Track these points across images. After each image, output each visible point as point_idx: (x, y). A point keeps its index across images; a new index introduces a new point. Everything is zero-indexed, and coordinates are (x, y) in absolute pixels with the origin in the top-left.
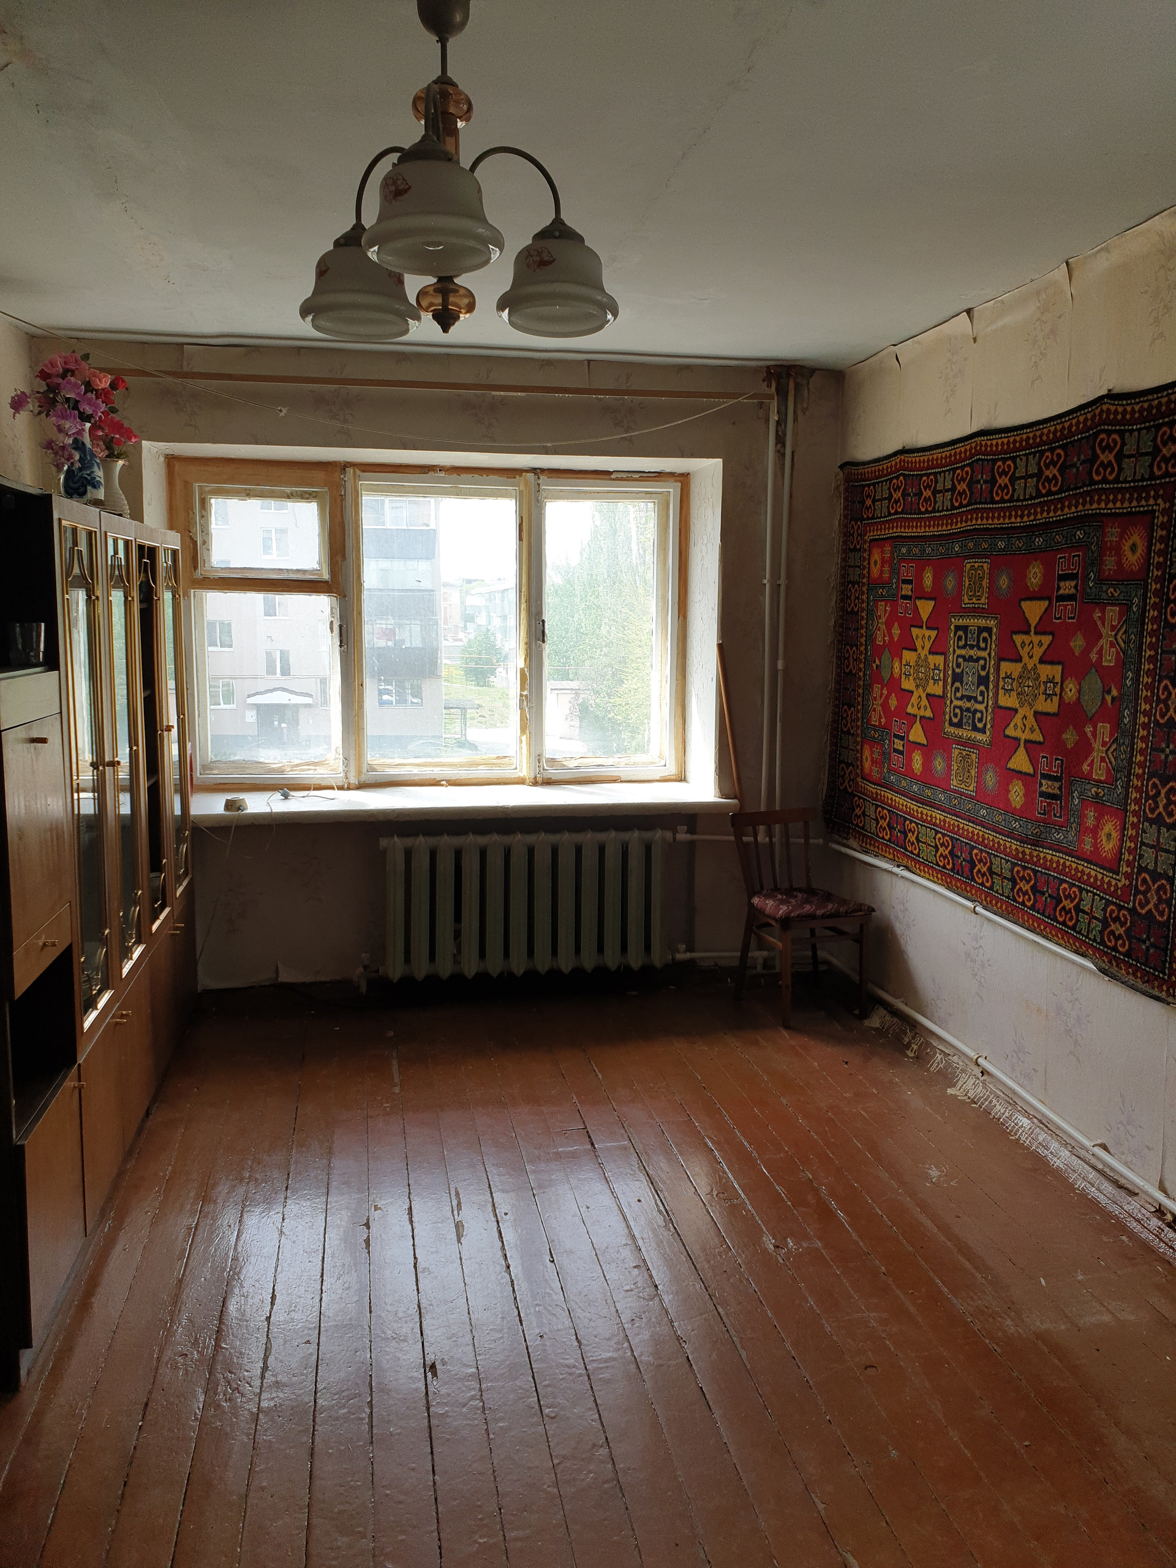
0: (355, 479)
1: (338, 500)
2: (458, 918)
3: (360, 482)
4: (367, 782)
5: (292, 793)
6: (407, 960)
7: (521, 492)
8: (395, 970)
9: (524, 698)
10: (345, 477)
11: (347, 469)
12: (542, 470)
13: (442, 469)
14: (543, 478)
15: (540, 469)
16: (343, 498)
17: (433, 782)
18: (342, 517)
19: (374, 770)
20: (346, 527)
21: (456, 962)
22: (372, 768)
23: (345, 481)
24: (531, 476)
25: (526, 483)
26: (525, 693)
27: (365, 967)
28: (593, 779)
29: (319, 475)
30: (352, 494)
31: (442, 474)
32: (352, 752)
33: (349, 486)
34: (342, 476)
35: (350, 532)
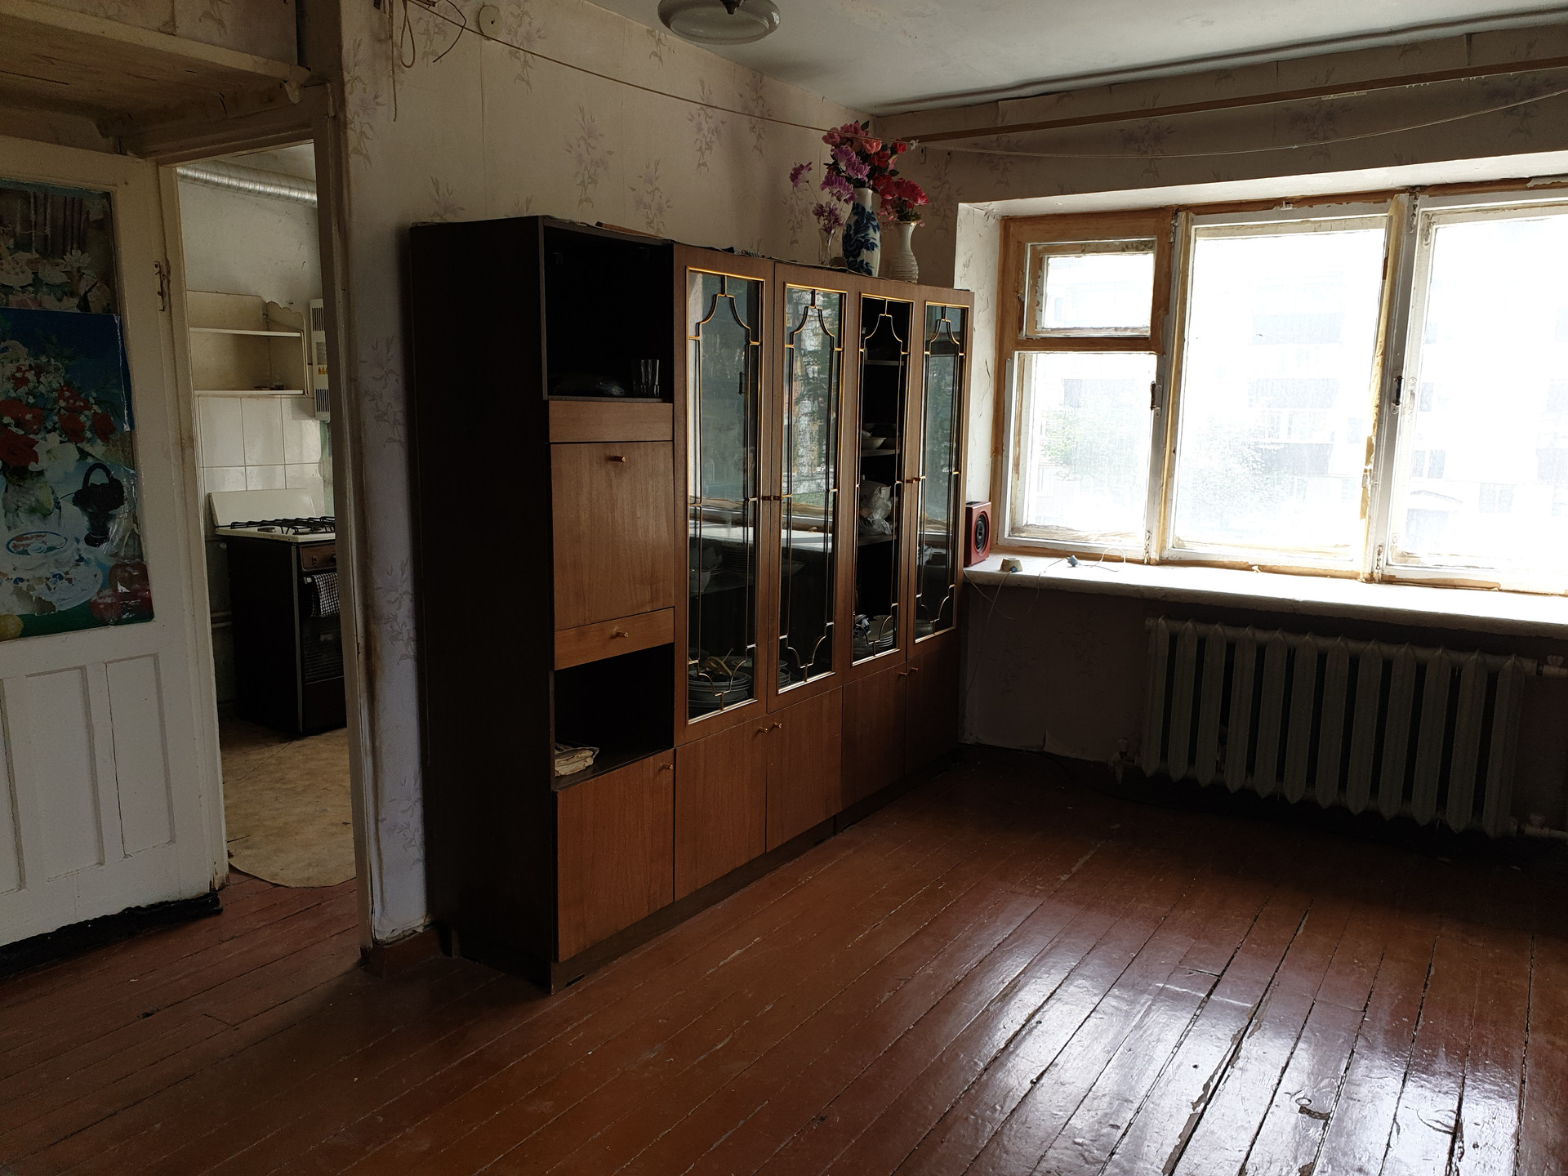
0: (1187, 223)
1: (1166, 248)
2: (1225, 719)
3: (1194, 227)
4: (1170, 559)
5: (1079, 561)
6: (1164, 755)
7: (1391, 219)
8: (1150, 764)
9: (1368, 473)
10: (1176, 222)
11: (1179, 213)
12: (1423, 188)
13: (1289, 201)
14: (1422, 198)
15: (1420, 186)
16: (1172, 245)
17: (1244, 566)
18: (1169, 267)
19: (1183, 547)
20: (1173, 276)
21: (1219, 770)
22: (1179, 544)
23: (1176, 227)
24: (1404, 197)
25: (1398, 205)
26: (1368, 468)
27: (1121, 753)
28: (1456, 583)
29: (1150, 222)
30: (1182, 240)
31: (1290, 208)
32: (1156, 524)
33: (1179, 231)
34: (1173, 222)
35: (1177, 282)
